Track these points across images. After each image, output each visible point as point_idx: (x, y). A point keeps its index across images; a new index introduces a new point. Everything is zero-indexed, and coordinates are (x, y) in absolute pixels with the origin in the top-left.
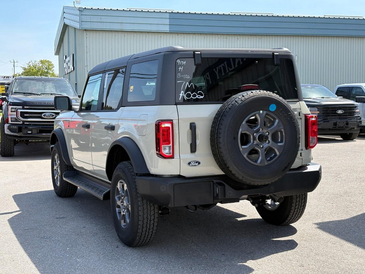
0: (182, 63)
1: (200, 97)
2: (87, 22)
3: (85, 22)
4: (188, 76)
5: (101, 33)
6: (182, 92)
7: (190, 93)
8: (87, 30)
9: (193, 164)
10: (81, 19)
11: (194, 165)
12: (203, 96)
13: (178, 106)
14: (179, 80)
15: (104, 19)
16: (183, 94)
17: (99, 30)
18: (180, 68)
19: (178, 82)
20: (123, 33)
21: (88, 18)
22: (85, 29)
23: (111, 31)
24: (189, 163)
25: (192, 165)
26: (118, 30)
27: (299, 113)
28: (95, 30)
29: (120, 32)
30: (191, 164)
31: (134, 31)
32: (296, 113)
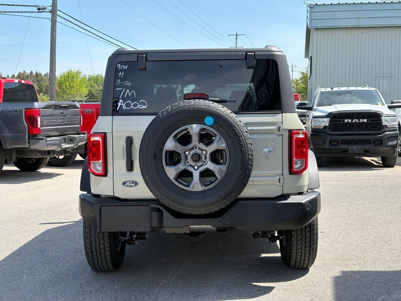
0: (123, 68)
1: (142, 107)
2: (317, 20)
3: (316, 20)
4: (129, 83)
5: (334, 31)
6: (121, 101)
7: (130, 102)
8: (318, 29)
9: (128, 184)
10: (311, 17)
11: (130, 186)
12: (146, 106)
13: (114, 117)
14: (119, 87)
15: (338, 15)
16: (121, 103)
17: (332, 28)
18: (120, 74)
19: (117, 89)
20: (360, 29)
21: (319, 16)
22: (316, 28)
23: (346, 28)
24: (124, 183)
25: (127, 186)
26: (354, 26)
27: (279, 128)
28: (328, 28)
29: (350, 29)
30: (127, 184)
31: (373, 26)
32: (274, 127)
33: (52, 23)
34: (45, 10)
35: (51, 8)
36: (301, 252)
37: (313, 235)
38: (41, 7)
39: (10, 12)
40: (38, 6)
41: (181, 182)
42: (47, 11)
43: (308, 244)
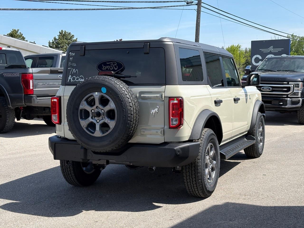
0: (72, 54)
1: (81, 80)
4: (75, 64)
7: (75, 77)
12: (83, 80)
13: (66, 86)
14: (69, 67)
16: (70, 78)
18: (71, 58)
27: (161, 96)
32: (158, 95)
33: (197, 13)
34: (193, 4)
35: (197, 2)
36: (190, 184)
37: (197, 173)
38: (189, 2)
39: (165, 7)
40: (187, 1)
41: (90, 130)
42: (194, 4)
43: (194, 180)
